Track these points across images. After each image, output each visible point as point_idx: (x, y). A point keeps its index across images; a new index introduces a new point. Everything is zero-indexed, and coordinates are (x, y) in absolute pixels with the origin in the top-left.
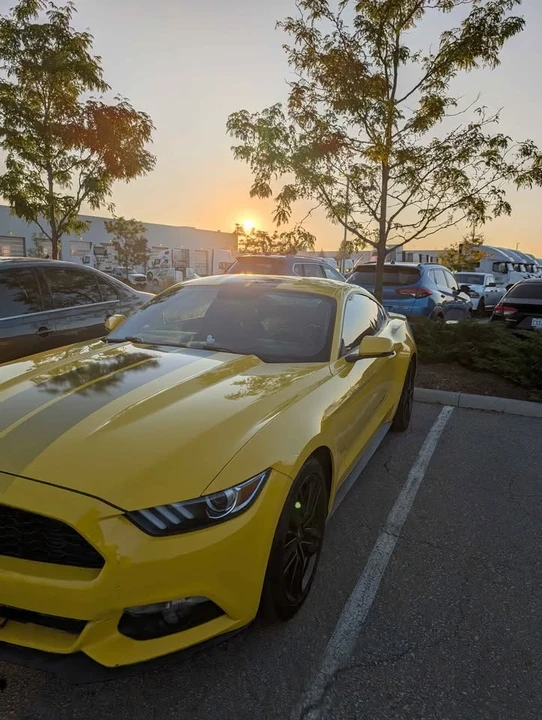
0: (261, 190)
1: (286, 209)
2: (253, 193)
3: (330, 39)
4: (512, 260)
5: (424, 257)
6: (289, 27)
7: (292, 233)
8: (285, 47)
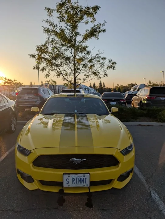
0: (37, 68)
1: (49, 74)
2: (34, 68)
3: (60, 27)
4: (84, 87)
5: (59, 87)
6: (47, 22)
7: (49, 81)
8: (42, 26)
